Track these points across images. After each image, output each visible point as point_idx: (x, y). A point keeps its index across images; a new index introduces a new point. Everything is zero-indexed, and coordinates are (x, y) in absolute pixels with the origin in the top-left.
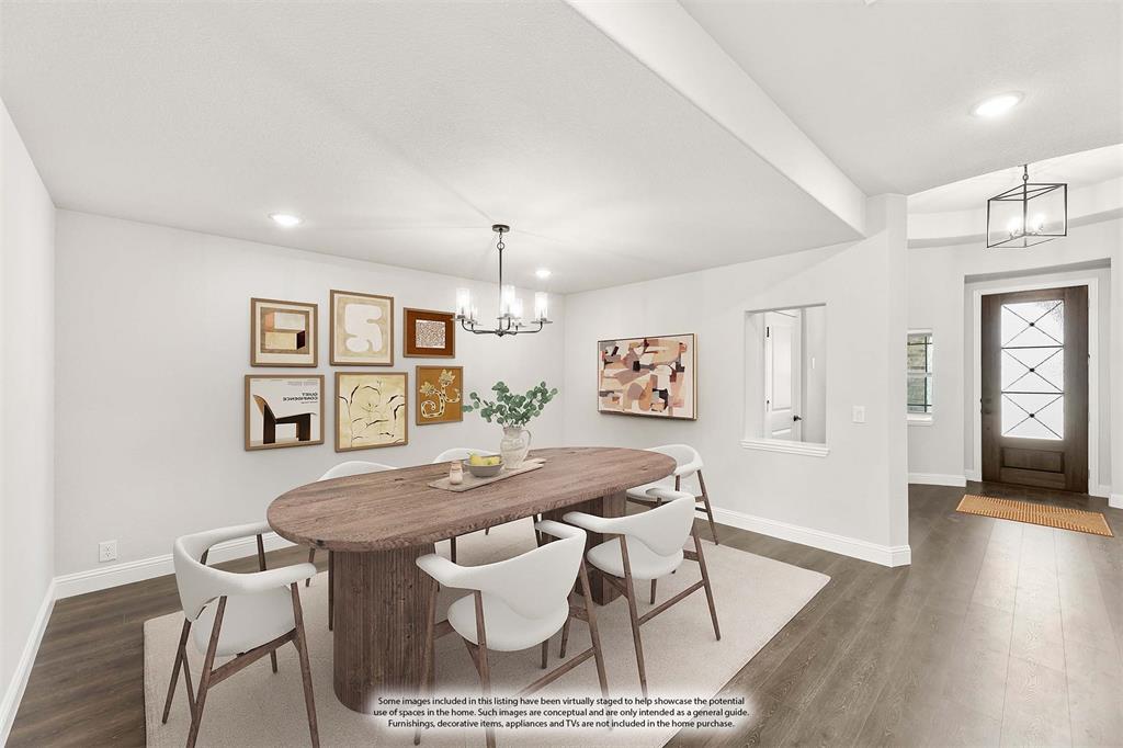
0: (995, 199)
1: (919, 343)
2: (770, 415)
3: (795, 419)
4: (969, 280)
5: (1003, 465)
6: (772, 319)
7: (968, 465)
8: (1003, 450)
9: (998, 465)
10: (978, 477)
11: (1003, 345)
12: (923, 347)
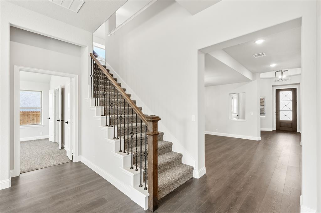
0: (277, 72)
1: (263, 100)
2: (233, 114)
3: (237, 116)
4: (273, 86)
5: (280, 126)
6: (234, 95)
7: (273, 127)
8: (280, 123)
9: (279, 126)
10: (275, 129)
11: (280, 100)
12: (263, 101)
